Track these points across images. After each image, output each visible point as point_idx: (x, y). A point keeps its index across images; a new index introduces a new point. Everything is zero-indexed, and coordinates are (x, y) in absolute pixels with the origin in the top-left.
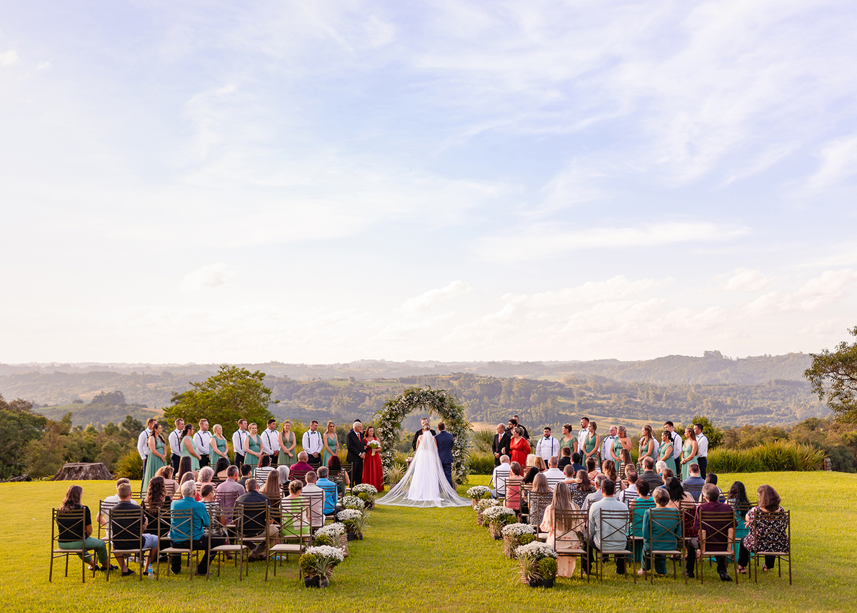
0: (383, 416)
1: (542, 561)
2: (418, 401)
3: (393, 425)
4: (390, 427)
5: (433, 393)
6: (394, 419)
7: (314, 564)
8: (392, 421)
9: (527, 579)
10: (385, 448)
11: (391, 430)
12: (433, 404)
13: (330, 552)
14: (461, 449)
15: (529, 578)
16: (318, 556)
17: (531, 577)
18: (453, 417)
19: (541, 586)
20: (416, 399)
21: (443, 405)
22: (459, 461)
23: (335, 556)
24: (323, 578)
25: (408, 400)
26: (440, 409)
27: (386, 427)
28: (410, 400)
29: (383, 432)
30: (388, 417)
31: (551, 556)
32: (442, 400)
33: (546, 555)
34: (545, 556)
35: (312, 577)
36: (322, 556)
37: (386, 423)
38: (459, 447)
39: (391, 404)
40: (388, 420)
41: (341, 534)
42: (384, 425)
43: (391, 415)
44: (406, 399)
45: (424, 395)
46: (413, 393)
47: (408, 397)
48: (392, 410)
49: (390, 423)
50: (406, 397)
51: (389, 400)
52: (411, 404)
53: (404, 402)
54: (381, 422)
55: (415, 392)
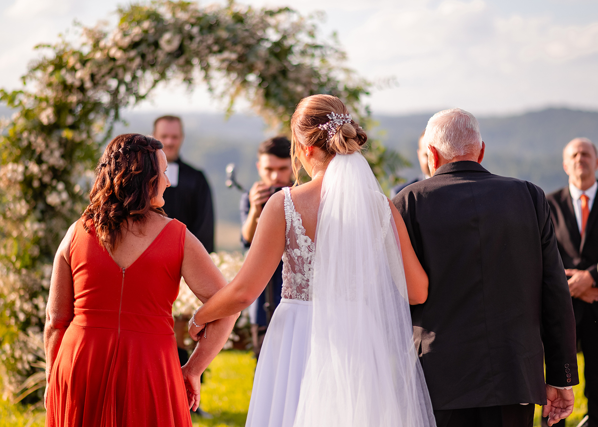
0: (27, 114)
2: (181, 51)
3: (70, 150)
4: (55, 158)
5: (239, 19)
6: (73, 127)
8: (67, 134)
11: (59, 174)
12: (242, 66)
20: (168, 42)
21: (284, 72)
25: (134, 45)
27: (39, 162)
28: (143, 47)
29: (27, 181)
30: (46, 116)
37: (39, 143)
39: (59, 64)
40: (47, 130)
42: (28, 152)
43: (61, 109)
44: (126, 41)
45: (201, 30)
46: (154, 17)
47: (136, 32)
48: (66, 88)
49: (54, 145)
50: (125, 35)
51: (49, 46)
52: (147, 64)
53: (115, 53)
54: (15, 140)
55: (166, 14)
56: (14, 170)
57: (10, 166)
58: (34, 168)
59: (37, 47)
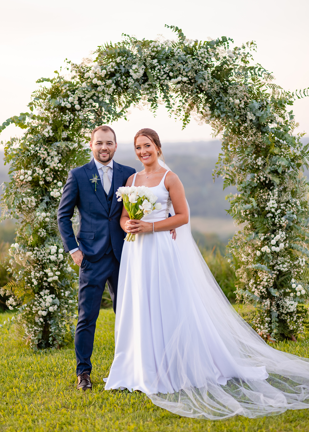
0: (33, 131)
2: (145, 78)
4: (54, 163)
5: (190, 51)
6: (68, 139)
10: (43, 233)
14: (289, 229)
21: (225, 90)
22: (284, 268)
27: (44, 166)
28: (117, 76)
29: (34, 183)
30: (48, 132)
37: (42, 153)
38: (284, 221)
39: (55, 93)
40: (49, 141)
44: (104, 73)
45: (160, 60)
50: (103, 67)
51: (48, 80)
53: (97, 82)
55: (133, 50)
57: (22, 171)
58: (40, 171)
59: (39, 81)
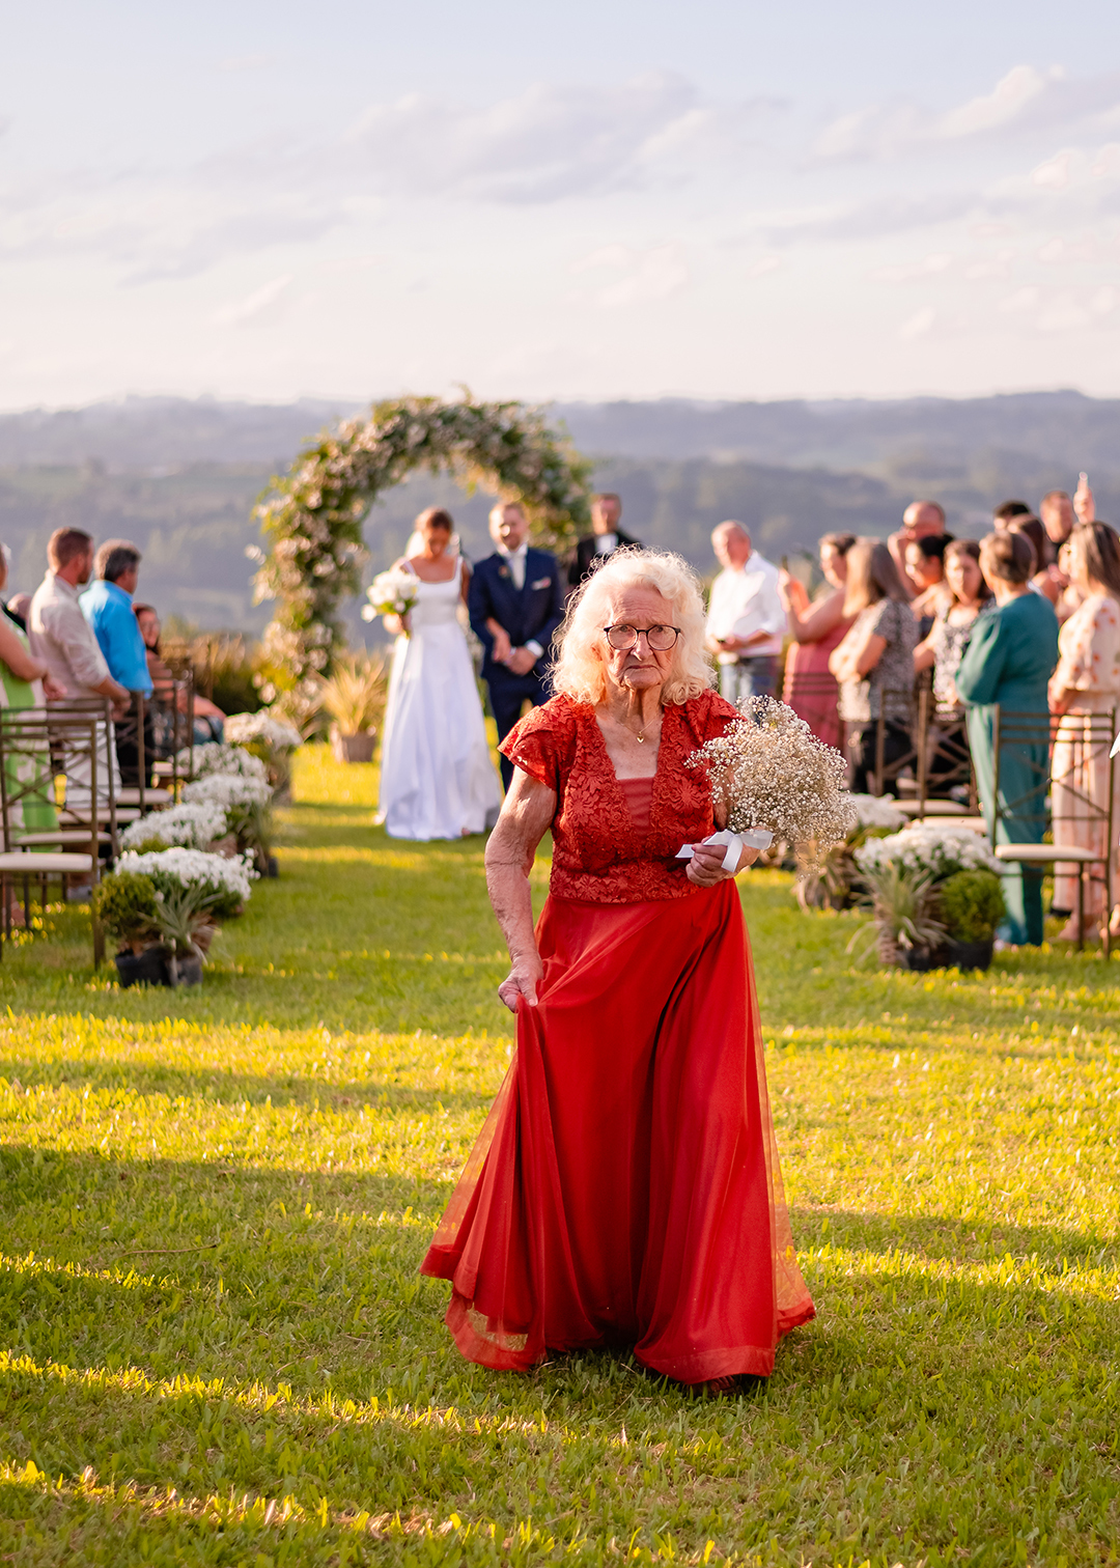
0: (299, 498)
1: (955, 882)
2: (426, 442)
3: (335, 529)
4: (323, 535)
5: (478, 413)
6: (339, 508)
7: (149, 908)
8: (333, 515)
9: (900, 948)
11: (326, 549)
12: (479, 453)
13: (203, 867)
15: (903, 938)
16: (162, 881)
17: (912, 940)
18: (554, 499)
19: (947, 965)
20: (415, 434)
21: (516, 457)
23: (222, 884)
24: (184, 953)
25: (386, 437)
26: (506, 468)
27: (309, 537)
28: (394, 439)
29: (300, 555)
31: (983, 867)
32: (511, 438)
33: (966, 862)
34: (960, 869)
35: (141, 949)
36: (175, 881)
39: (324, 456)
40: (316, 512)
41: (217, 838)
42: (301, 531)
43: (326, 493)
44: (380, 436)
45: (445, 423)
46: (404, 413)
47: (388, 427)
48: (329, 475)
49: (322, 523)
50: (380, 427)
52: (398, 453)
53: (372, 446)
54: (289, 521)
55: (414, 409)
56: (288, 546)
57: (286, 543)
58: (305, 544)
